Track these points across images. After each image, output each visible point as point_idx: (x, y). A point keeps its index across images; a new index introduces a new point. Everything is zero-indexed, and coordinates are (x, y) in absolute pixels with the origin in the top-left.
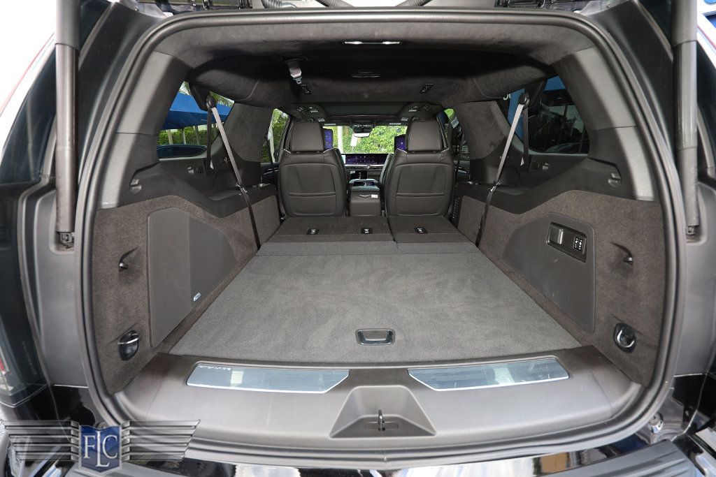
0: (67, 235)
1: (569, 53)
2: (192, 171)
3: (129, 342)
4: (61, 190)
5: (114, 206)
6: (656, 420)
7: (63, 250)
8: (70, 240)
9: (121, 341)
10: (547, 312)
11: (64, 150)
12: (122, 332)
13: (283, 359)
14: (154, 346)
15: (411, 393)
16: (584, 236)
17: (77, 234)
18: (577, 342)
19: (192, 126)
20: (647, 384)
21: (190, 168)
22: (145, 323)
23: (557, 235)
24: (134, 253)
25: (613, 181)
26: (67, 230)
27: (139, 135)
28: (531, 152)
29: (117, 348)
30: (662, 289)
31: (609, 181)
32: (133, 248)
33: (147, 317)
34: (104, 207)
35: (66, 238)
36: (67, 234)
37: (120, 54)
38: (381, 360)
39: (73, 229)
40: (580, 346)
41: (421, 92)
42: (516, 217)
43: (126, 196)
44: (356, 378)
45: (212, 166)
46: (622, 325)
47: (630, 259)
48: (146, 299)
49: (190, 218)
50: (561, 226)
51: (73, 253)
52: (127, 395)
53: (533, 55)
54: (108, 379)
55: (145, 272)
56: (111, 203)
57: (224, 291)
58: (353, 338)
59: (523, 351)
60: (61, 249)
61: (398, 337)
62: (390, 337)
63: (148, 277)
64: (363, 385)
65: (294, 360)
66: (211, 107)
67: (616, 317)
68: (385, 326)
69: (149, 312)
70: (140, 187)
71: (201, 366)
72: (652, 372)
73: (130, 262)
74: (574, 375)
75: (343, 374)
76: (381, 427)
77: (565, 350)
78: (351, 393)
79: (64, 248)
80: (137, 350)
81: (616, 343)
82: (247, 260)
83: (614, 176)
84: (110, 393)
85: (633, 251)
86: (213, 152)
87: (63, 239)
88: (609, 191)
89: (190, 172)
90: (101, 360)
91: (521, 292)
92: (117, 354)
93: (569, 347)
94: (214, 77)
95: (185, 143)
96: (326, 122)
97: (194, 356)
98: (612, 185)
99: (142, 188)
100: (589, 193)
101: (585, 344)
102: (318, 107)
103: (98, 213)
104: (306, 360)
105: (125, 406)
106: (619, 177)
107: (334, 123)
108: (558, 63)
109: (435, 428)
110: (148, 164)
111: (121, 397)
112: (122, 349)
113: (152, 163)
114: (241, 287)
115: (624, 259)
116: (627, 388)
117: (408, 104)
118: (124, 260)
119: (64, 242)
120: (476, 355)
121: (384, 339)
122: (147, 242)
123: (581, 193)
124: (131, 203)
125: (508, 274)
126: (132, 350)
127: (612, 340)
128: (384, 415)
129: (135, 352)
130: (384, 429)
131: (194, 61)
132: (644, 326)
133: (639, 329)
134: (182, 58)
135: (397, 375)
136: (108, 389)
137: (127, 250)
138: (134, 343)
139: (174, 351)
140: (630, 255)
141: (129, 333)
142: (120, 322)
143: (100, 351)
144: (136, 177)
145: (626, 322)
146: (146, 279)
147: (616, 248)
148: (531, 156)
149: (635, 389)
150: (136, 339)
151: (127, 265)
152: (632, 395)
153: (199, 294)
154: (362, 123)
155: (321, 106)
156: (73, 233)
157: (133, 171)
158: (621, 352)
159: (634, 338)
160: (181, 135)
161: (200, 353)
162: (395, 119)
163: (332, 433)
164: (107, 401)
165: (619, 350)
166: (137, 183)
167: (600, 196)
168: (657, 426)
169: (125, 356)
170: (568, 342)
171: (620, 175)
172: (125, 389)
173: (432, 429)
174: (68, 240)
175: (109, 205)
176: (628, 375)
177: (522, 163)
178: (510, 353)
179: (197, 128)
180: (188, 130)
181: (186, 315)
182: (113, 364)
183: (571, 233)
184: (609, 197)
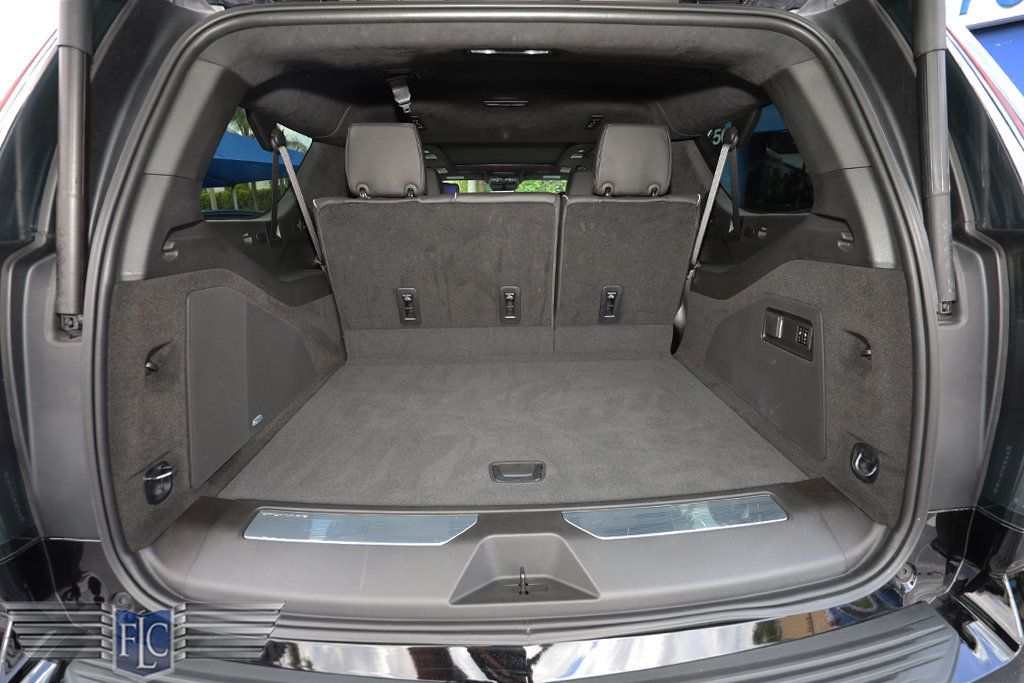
0: (72, 319)
1: (781, 68)
2: (250, 240)
3: (159, 478)
4: (63, 253)
5: (139, 278)
6: (907, 575)
7: (66, 341)
8: (76, 326)
9: (147, 475)
10: (764, 436)
11: (68, 195)
12: (149, 462)
13: (384, 502)
14: (195, 487)
15: (567, 544)
16: (809, 323)
17: (87, 318)
18: (803, 474)
19: (246, 181)
20: (893, 523)
21: (247, 235)
22: (182, 452)
23: (774, 325)
24: (167, 349)
25: (844, 244)
26: (72, 312)
27: (176, 178)
28: (742, 213)
29: (141, 485)
30: (910, 389)
31: (839, 244)
32: (165, 341)
33: (185, 442)
34: (125, 279)
35: (70, 322)
36: (71, 317)
37: (148, 63)
38: (525, 500)
39: (80, 310)
40: (807, 478)
41: (588, 129)
42: (720, 303)
43: (156, 266)
44: (489, 524)
45: (279, 234)
46: (861, 446)
47: (869, 352)
48: (184, 416)
49: (248, 304)
50: (780, 313)
51: (80, 344)
52: (156, 552)
53: (736, 71)
54: (128, 529)
55: (182, 377)
56: (135, 273)
57: (298, 414)
58: (484, 473)
59: (726, 487)
60: (63, 339)
61: (549, 471)
62: (538, 471)
63: (186, 385)
64: (497, 533)
65: (399, 503)
66: (278, 146)
67: (852, 435)
68: (531, 457)
69: (188, 436)
70: (176, 254)
71: (264, 513)
72: (899, 508)
73: (160, 361)
74: (795, 516)
75: (470, 520)
76: (523, 590)
77: (785, 484)
78: (480, 543)
79: (67, 338)
80: (170, 491)
81: (854, 472)
82: (331, 371)
83: (844, 237)
84: (132, 548)
85: (870, 339)
86: (281, 213)
87: (65, 324)
88: (840, 258)
89: (246, 240)
90: (118, 500)
91: (728, 410)
92: (141, 495)
93: (792, 481)
94: (284, 99)
95: (236, 208)
96: (449, 174)
97: (254, 500)
98: (842, 249)
99: (179, 254)
100: (815, 263)
101: (813, 476)
102: (438, 150)
103: (116, 287)
104: (417, 503)
105: (155, 570)
106: (851, 239)
107: (461, 175)
108: (769, 82)
109: (599, 590)
110: (188, 221)
111: (148, 556)
112: (149, 487)
113: (193, 220)
114: (322, 408)
115: (862, 351)
116: (868, 531)
117: (569, 146)
118: (154, 359)
119: (67, 328)
120: (660, 493)
121: (530, 475)
122: (186, 332)
123: (803, 264)
124: (165, 275)
125: (711, 386)
126: (163, 489)
127: (849, 468)
128: (528, 576)
129: (168, 494)
130: (527, 593)
131: (255, 76)
132: (887, 442)
133: (881, 448)
134: (237, 71)
135: (547, 520)
136: (128, 542)
137: (159, 342)
138: (166, 479)
139: (225, 494)
140: (869, 347)
141: (158, 465)
142: (147, 448)
143: (118, 488)
144: (170, 238)
145: (866, 440)
146: (183, 387)
147: (852, 338)
148: (742, 218)
149: (878, 531)
150: (170, 473)
151: (156, 365)
152: (874, 542)
153: (259, 417)
154: (503, 176)
155: (440, 148)
156: (79, 316)
157: (168, 230)
158: (860, 483)
159: (877, 462)
160: (231, 197)
161: (262, 497)
162: (552, 170)
163: (452, 598)
164: (128, 560)
165: (858, 481)
166: (171, 246)
167: (827, 266)
168: (908, 583)
169: (152, 499)
170: (790, 474)
171: (853, 236)
172: (154, 545)
173: (595, 590)
174: (72, 326)
175: (134, 276)
176: (869, 514)
177: (731, 229)
178: (708, 490)
179: (254, 186)
180: (241, 189)
181: (241, 445)
182: (136, 508)
183: (793, 321)
184: (840, 266)
